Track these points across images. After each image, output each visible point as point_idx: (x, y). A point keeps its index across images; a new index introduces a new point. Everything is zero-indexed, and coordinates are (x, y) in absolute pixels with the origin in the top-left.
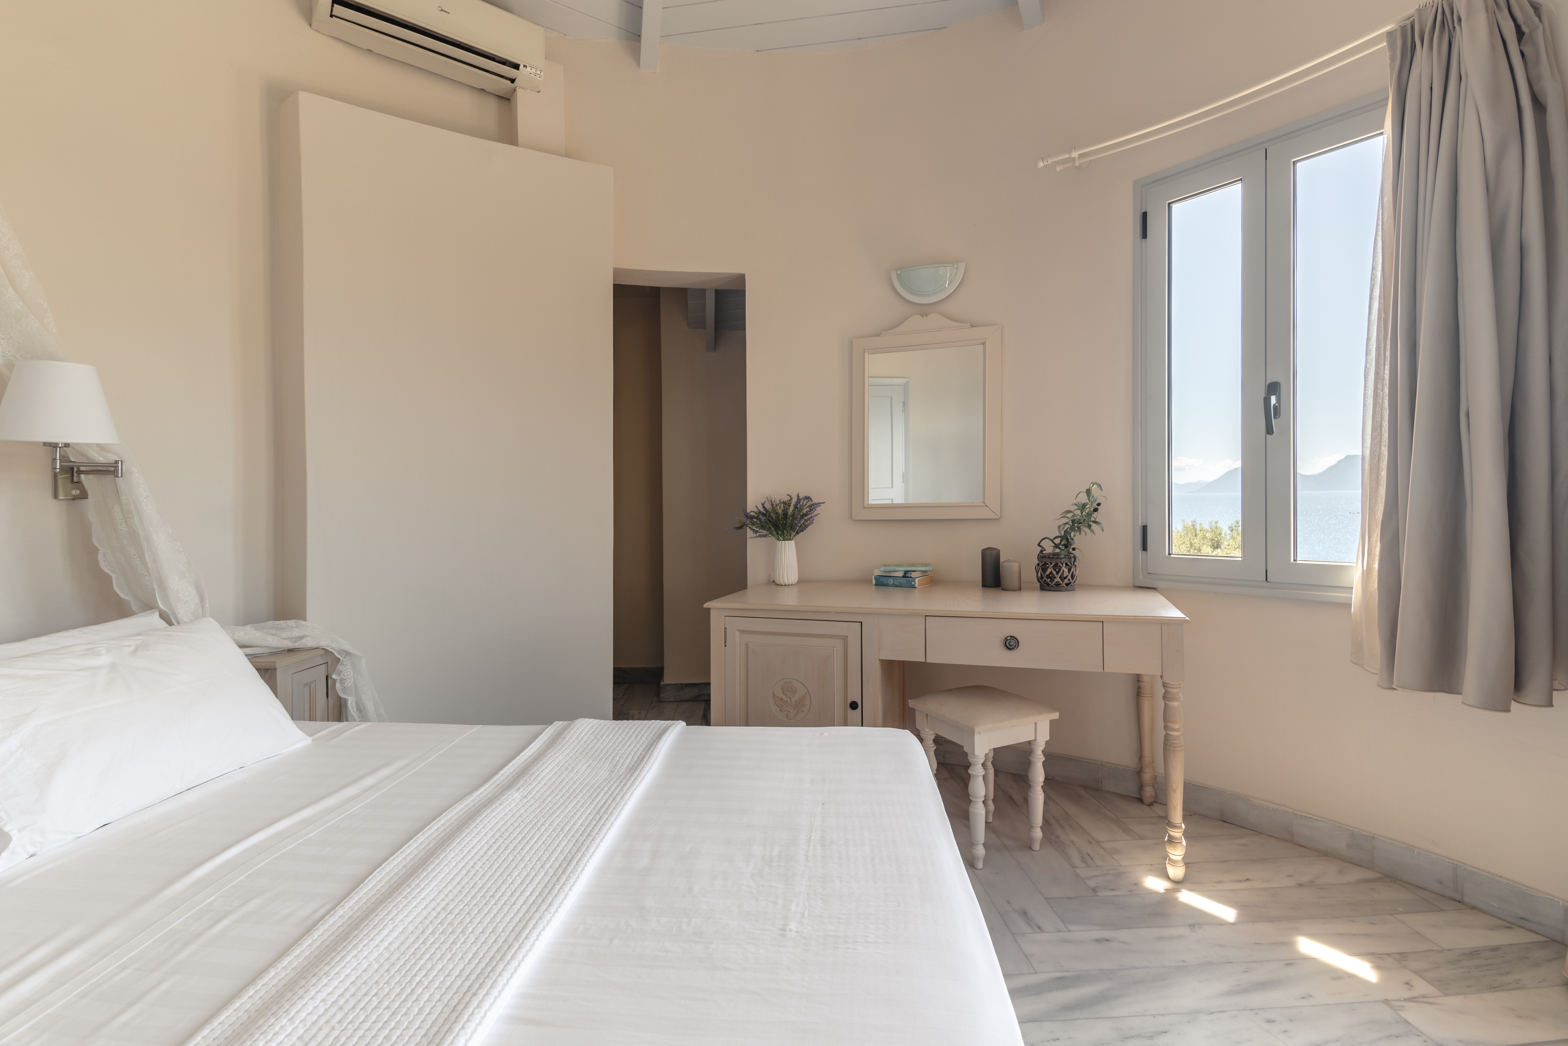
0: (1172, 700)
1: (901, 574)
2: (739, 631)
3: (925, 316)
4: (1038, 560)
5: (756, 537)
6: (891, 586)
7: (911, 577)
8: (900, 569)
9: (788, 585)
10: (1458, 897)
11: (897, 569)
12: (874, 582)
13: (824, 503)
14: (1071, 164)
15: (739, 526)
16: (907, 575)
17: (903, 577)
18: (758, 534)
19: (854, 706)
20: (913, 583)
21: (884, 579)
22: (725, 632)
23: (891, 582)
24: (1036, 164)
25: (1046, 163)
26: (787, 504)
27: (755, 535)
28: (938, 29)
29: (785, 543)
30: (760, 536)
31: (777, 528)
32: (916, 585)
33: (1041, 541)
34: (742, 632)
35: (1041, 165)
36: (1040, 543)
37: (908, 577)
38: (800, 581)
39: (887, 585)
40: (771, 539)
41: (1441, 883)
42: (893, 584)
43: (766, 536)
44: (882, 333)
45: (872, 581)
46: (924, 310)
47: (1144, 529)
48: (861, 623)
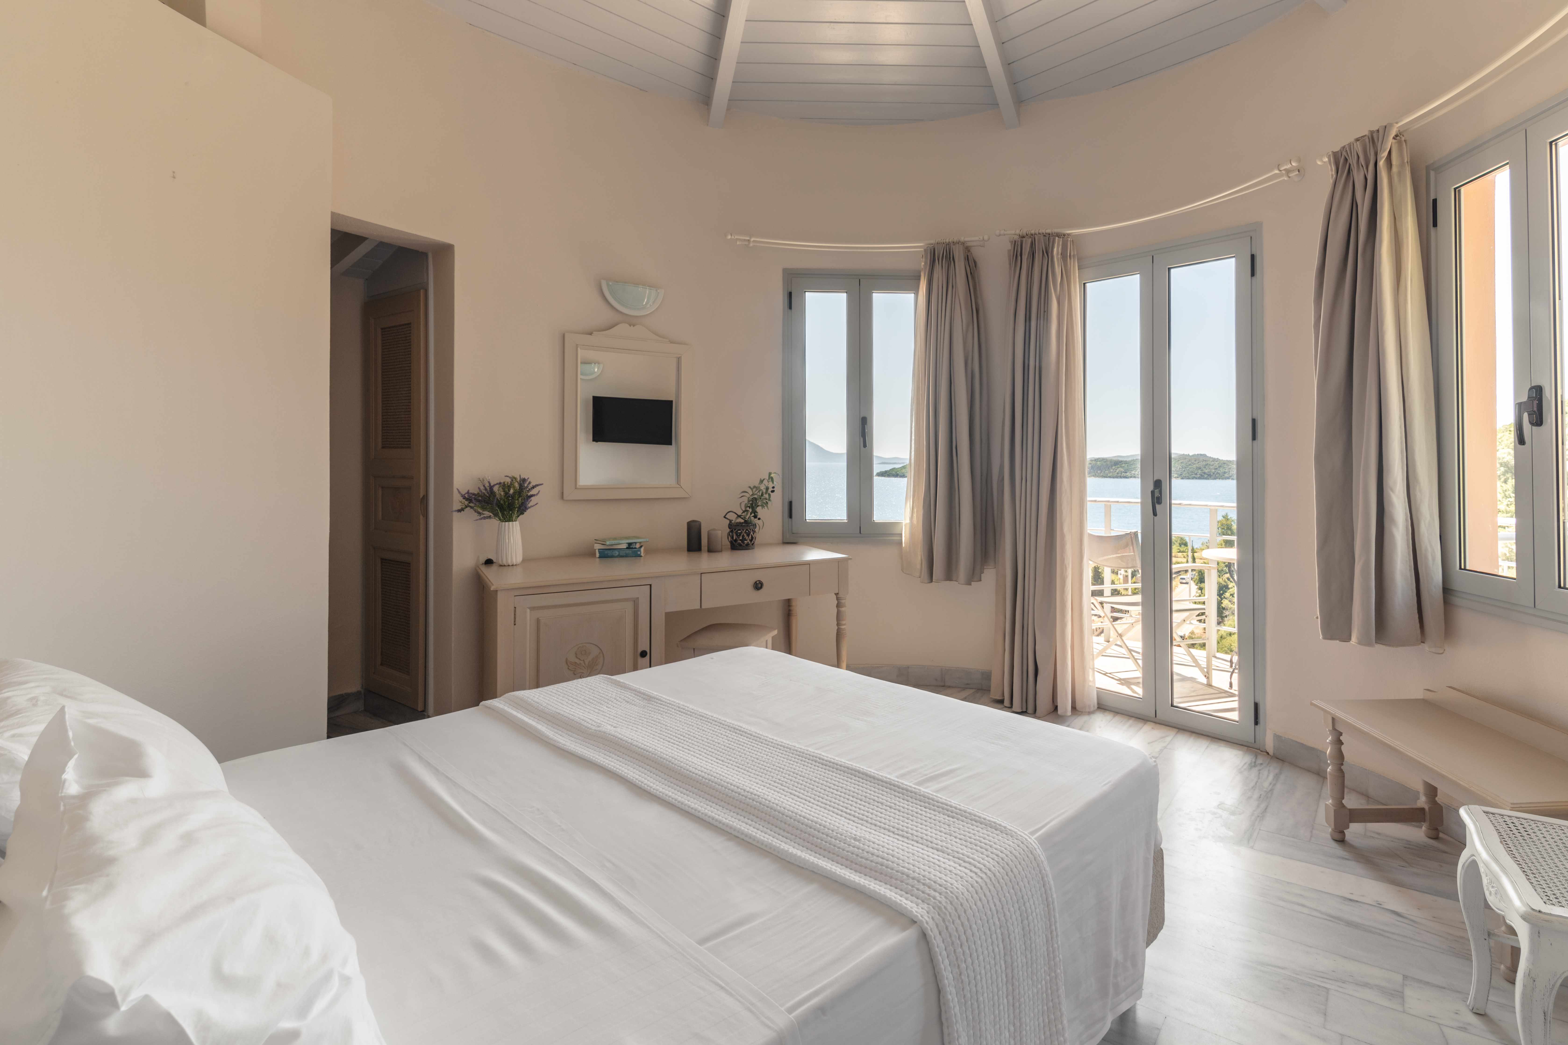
0: (842, 607)
1: (625, 546)
2: (529, 608)
3: (632, 326)
4: (729, 528)
5: (481, 519)
6: (616, 557)
7: (635, 548)
8: (623, 542)
9: (512, 565)
10: (943, 684)
11: (621, 542)
12: (598, 555)
13: (542, 484)
14: (747, 243)
15: (460, 508)
16: (632, 546)
17: (627, 548)
18: (482, 516)
19: (643, 654)
20: (639, 553)
21: (606, 552)
22: (515, 611)
23: (616, 553)
24: (726, 236)
25: (733, 237)
26: (505, 487)
27: (479, 517)
28: (641, 89)
29: (509, 525)
30: (485, 518)
31: (502, 508)
32: (642, 554)
33: (727, 514)
34: (532, 609)
35: (729, 237)
36: (726, 515)
37: (632, 548)
38: (524, 560)
39: (612, 557)
40: (495, 522)
41: (936, 680)
42: (619, 555)
43: (490, 517)
44: (594, 333)
45: (595, 554)
46: (632, 321)
47: (791, 503)
48: (651, 585)
